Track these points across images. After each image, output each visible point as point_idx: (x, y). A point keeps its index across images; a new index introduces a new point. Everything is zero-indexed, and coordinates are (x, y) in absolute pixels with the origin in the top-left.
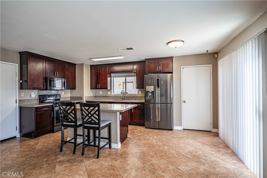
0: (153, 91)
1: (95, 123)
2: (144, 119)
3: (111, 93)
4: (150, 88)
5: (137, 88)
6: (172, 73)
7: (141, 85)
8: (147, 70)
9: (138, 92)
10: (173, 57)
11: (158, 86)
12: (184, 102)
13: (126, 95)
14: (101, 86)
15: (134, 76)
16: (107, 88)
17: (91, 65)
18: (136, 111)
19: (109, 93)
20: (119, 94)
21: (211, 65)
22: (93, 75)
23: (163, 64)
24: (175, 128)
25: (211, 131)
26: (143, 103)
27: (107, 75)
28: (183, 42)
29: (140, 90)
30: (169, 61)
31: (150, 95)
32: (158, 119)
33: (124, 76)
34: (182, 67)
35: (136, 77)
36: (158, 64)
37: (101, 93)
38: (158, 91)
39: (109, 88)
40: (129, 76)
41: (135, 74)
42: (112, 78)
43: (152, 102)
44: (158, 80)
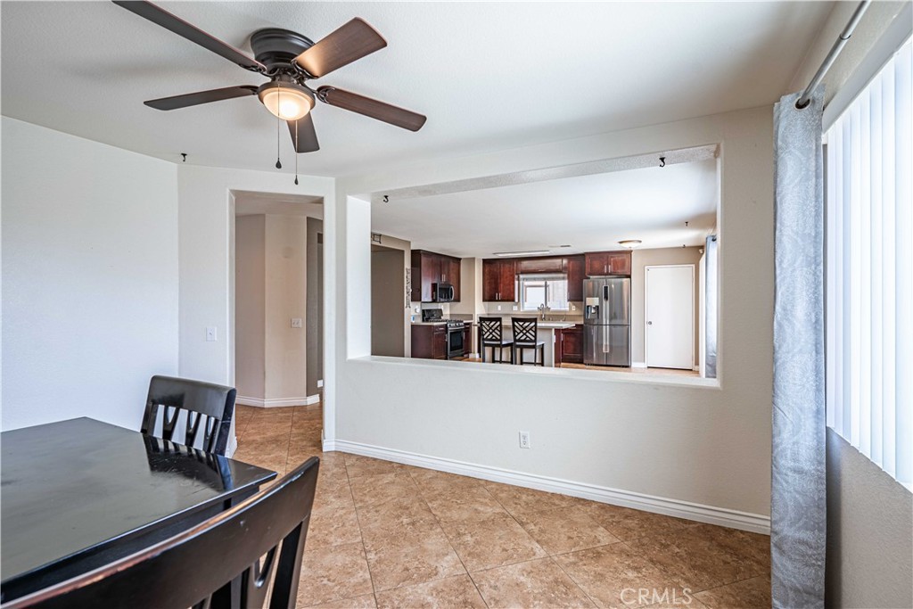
0: (598, 307)
1: (531, 341)
2: (582, 352)
3: (519, 308)
4: (593, 302)
5: (569, 300)
6: (629, 277)
7: (577, 296)
8: (588, 270)
9: (570, 307)
10: (631, 251)
11: (606, 298)
12: (650, 323)
13: (547, 313)
14: (503, 296)
15: (563, 278)
16: (513, 300)
17: (484, 260)
18: (568, 339)
19: (515, 308)
20: (533, 311)
21: (693, 266)
22: (487, 277)
23: (615, 262)
24: (634, 365)
25: (691, 370)
26: (581, 325)
27: (514, 278)
28: (640, 242)
29: (574, 304)
30: (625, 257)
31: (593, 311)
32: (605, 350)
33: (544, 279)
34: (646, 267)
35: (566, 281)
36: (606, 263)
37: (499, 308)
38: (606, 305)
39: (516, 300)
40: (553, 279)
41: (566, 275)
42: (521, 282)
43: (596, 323)
44: (606, 288)
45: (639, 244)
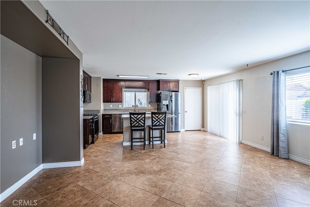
6: (178, 92)
8: (161, 88)
10: (179, 81)
11: (171, 101)
12: (186, 112)
16: (121, 102)
17: (103, 79)
19: (120, 106)
20: (130, 108)
21: (201, 88)
22: (106, 89)
23: (173, 85)
25: (200, 130)
28: (198, 75)
30: (176, 83)
31: (165, 107)
33: (134, 91)
34: (185, 88)
36: (169, 85)
44: (171, 96)
45: (197, 75)
